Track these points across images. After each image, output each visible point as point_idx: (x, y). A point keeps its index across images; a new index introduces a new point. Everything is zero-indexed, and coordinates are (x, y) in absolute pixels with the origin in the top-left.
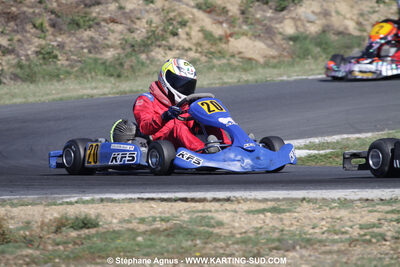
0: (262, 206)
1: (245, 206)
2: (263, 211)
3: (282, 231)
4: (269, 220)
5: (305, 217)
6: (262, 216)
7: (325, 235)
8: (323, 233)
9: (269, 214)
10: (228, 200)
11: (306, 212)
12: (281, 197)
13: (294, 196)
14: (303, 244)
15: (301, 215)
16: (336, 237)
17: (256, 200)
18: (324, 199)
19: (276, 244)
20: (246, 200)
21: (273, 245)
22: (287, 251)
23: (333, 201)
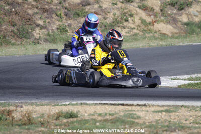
0: (161, 109)
1: (153, 109)
2: (161, 111)
3: (170, 122)
4: (164, 116)
5: (182, 115)
6: (160, 114)
7: (192, 124)
8: (190, 123)
9: (164, 113)
10: (144, 105)
11: (183, 112)
12: (171, 104)
13: (178, 104)
14: (180, 129)
15: (180, 114)
16: (197, 126)
17: (158, 106)
18: (193, 106)
19: (166, 128)
20: (153, 106)
21: (164, 129)
22: (172, 132)
23: (198, 107)
